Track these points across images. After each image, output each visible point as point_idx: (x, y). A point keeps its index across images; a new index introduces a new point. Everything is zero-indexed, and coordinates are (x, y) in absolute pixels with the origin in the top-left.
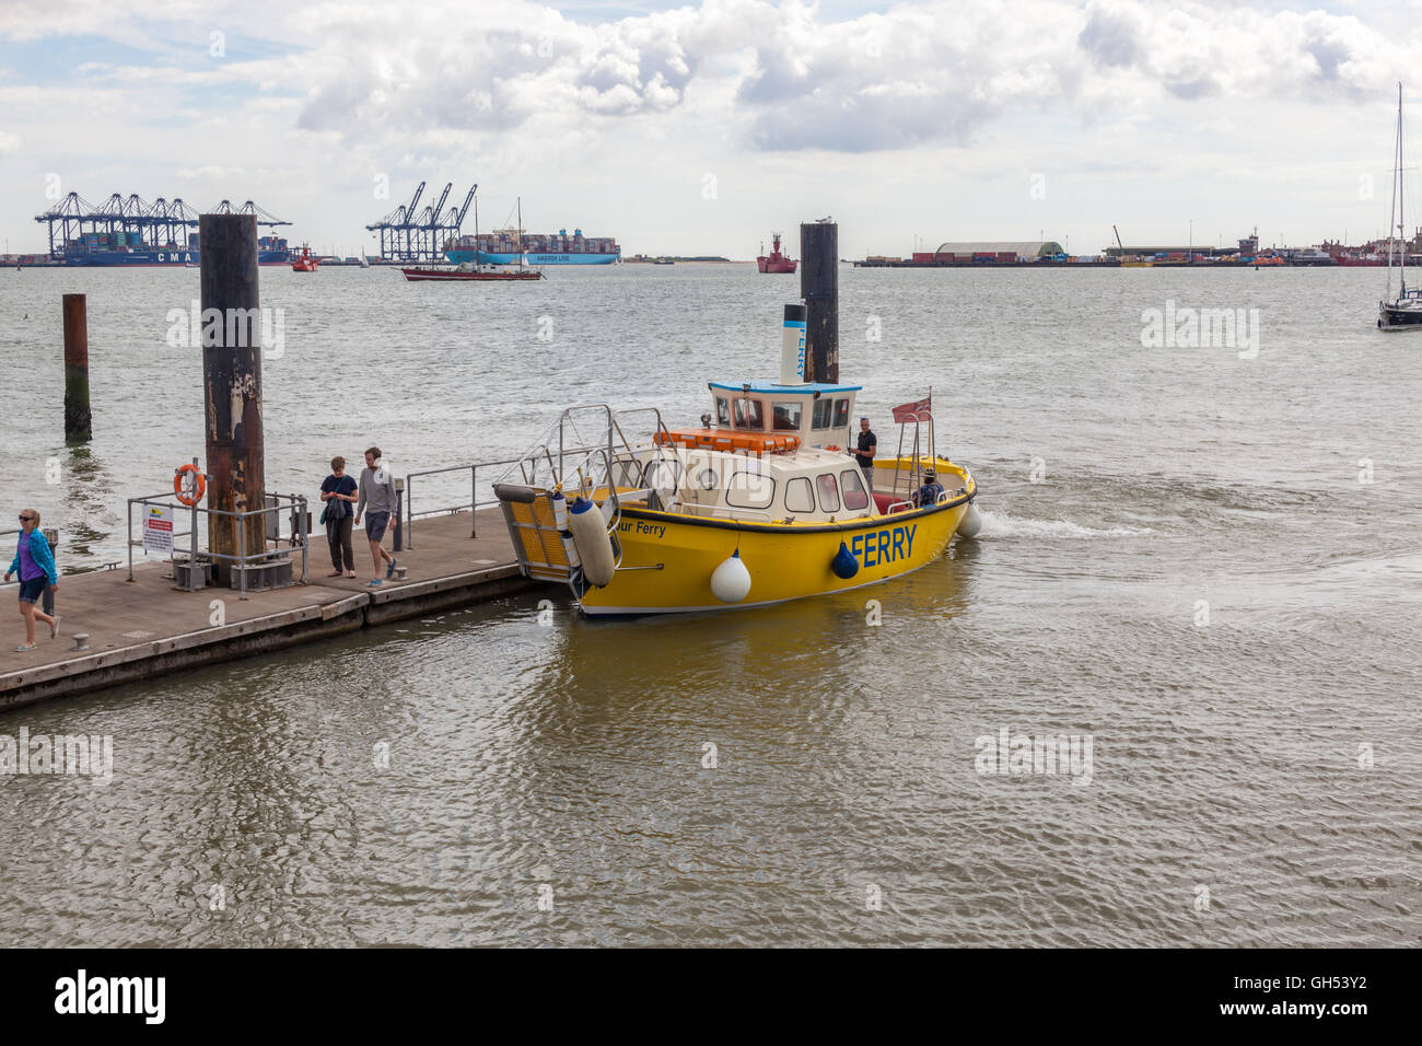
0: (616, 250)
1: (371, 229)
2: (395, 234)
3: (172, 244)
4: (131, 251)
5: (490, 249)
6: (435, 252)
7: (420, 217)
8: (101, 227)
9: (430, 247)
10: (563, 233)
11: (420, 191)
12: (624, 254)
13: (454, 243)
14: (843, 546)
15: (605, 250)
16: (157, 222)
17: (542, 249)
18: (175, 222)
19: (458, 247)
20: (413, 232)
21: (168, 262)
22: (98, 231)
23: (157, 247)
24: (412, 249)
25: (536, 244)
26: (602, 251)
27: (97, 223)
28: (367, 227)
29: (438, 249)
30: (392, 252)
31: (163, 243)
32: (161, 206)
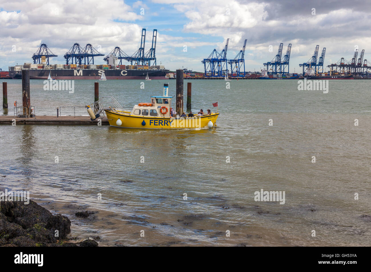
14: (144, 121)
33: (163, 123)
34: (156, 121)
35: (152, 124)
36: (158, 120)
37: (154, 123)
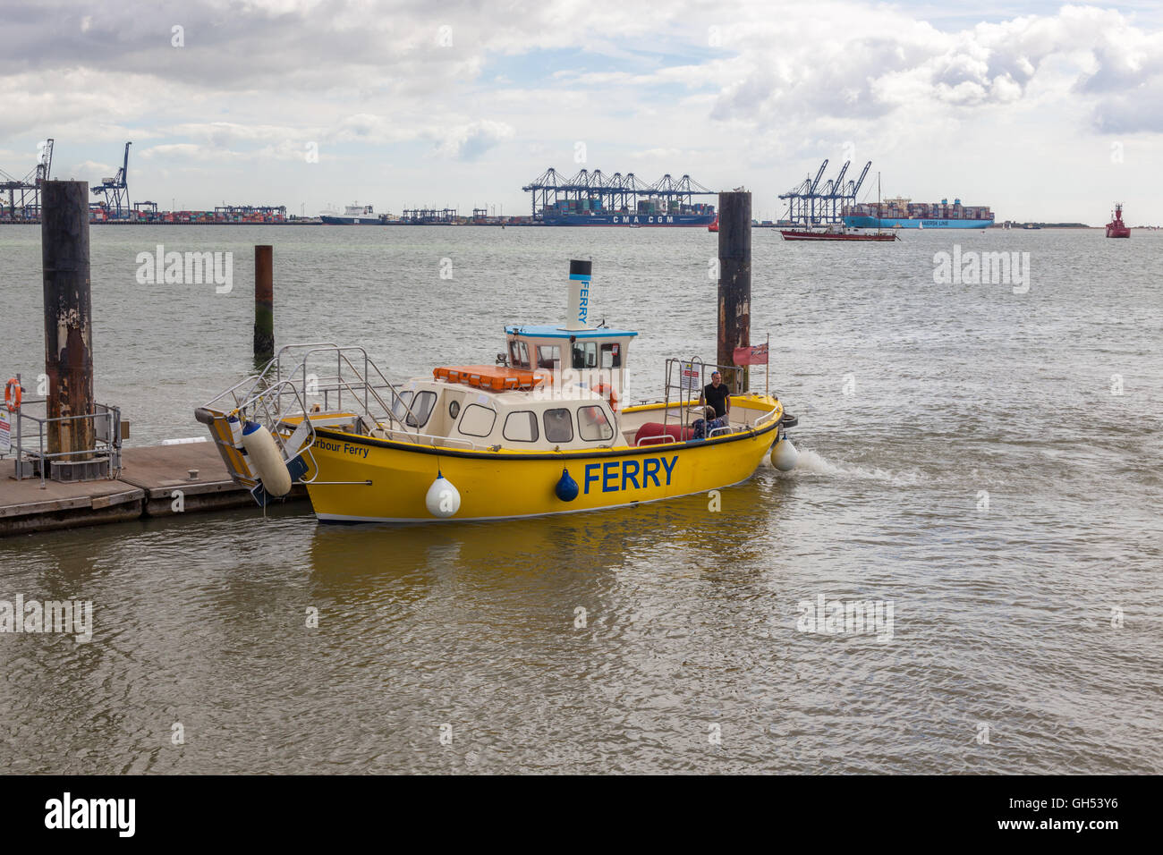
0: (990, 216)
1: (782, 198)
2: (802, 202)
3: (624, 208)
4: (593, 214)
5: (880, 215)
6: (834, 218)
7: (823, 189)
8: (571, 196)
9: (830, 213)
10: (944, 202)
11: (823, 167)
12: (997, 221)
13: (849, 209)
14: (565, 473)
15: (981, 217)
16: (614, 191)
17: (925, 216)
18: (628, 191)
19: (853, 214)
20: (817, 201)
21: (621, 223)
22: (569, 198)
23: (613, 211)
24: (816, 215)
25: (920, 211)
26: (978, 217)
27: (569, 193)
28: (780, 197)
29: (837, 215)
30: (799, 217)
31: (617, 208)
32: (618, 179)
33: (640, 477)
34: (611, 471)
35: (596, 486)
36: (621, 460)
37: (601, 478)
